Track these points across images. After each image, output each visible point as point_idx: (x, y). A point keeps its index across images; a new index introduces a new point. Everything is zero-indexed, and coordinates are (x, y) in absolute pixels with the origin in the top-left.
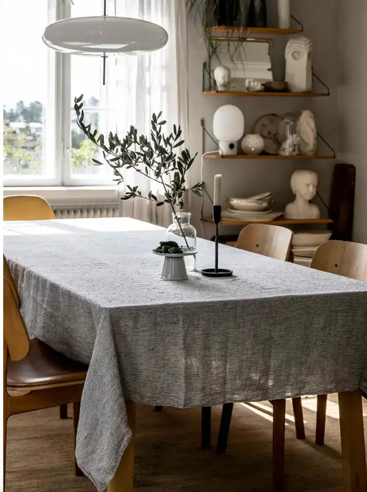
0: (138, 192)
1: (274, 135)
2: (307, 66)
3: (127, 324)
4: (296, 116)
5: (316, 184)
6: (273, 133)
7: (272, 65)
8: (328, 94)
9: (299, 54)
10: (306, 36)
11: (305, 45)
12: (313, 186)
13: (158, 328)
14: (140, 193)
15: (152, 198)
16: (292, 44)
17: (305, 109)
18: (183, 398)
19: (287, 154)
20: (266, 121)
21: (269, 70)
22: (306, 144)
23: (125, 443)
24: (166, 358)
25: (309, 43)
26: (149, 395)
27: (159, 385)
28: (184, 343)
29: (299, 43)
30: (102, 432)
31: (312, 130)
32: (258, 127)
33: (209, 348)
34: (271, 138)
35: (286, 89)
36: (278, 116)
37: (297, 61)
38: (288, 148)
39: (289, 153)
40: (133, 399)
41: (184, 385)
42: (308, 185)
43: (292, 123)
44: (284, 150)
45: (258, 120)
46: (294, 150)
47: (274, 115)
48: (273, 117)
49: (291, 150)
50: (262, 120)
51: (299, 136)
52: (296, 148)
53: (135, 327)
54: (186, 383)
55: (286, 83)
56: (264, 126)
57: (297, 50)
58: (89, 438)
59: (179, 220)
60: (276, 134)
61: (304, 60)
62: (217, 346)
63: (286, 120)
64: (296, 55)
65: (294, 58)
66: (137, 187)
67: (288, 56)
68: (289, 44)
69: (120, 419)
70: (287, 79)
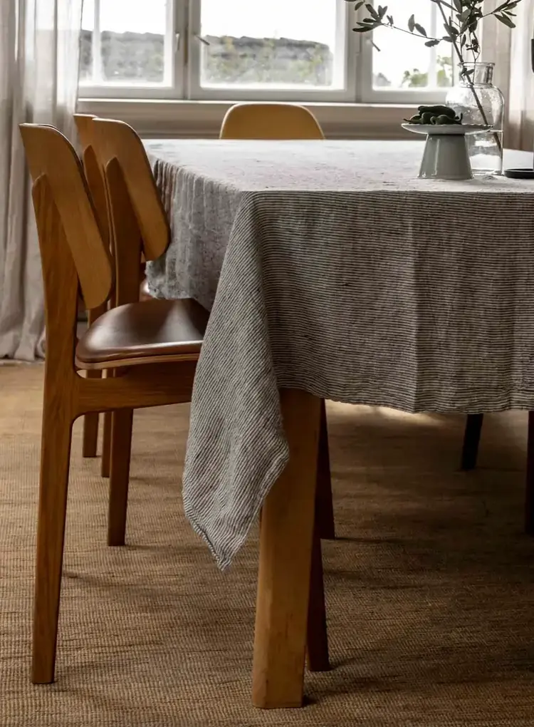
0: (388, 17)
3: (291, 228)
13: (360, 241)
14: (391, 20)
15: (415, 31)
18: (412, 391)
23: (274, 469)
24: (377, 305)
26: (342, 381)
27: (362, 359)
28: (417, 277)
30: (228, 445)
33: (473, 291)
40: (310, 390)
41: (415, 364)
53: (309, 235)
54: (420, 360)
58: (205, 456)
59: (471, 76)
62: (491, 289)
66: (386, 8)
69: (262, 420)
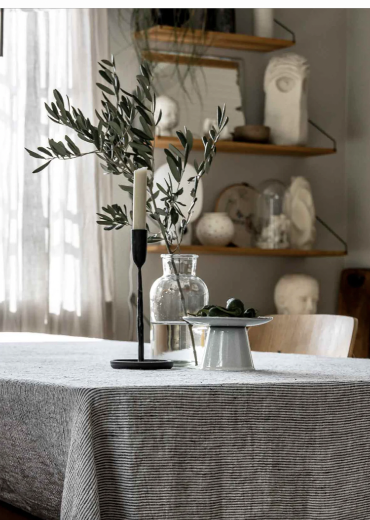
1: (248, 218)
2: (302, 102)
4: (283, 185)
5: (316, 297)
6: (246, 213)
7: (244, 101)
8: (335, 150)
9: (287, 83)
10: (300, 53)
11: (299, 66)
12: (313, 300)
16: (275, 66)
17: (297, 175)
19: (271, 246)
20: (233, 194)
21: (238, 109)
22: (299, 232)
25: (304, 64)
29: (288, 64)
31: (309, 209)
32: (222, 202)
34: (243, 223)
35: (266, 138)
36: (253, 188)
37: (284, 94)
38: (271, 237)
39: (274, 245)
42: (304, 300)
43: (277, 197)
44: (265, 240)
45: (222, 192)
46: (281, 241)
47: (246, 185)
48: (243, 187)
49: (277, 239)
50: (229, 192)
51: (288, 217)
52: (285, 237)
55: (268, 129)
56: (231, 202)
57: (284, 75)
60: (250, 217)
61: (296, 92)
63: (267, 192)
64: (283, 84)
65: (281, 89)
67: (270, 87)
68: (271, 66)
70: (268, 123)
